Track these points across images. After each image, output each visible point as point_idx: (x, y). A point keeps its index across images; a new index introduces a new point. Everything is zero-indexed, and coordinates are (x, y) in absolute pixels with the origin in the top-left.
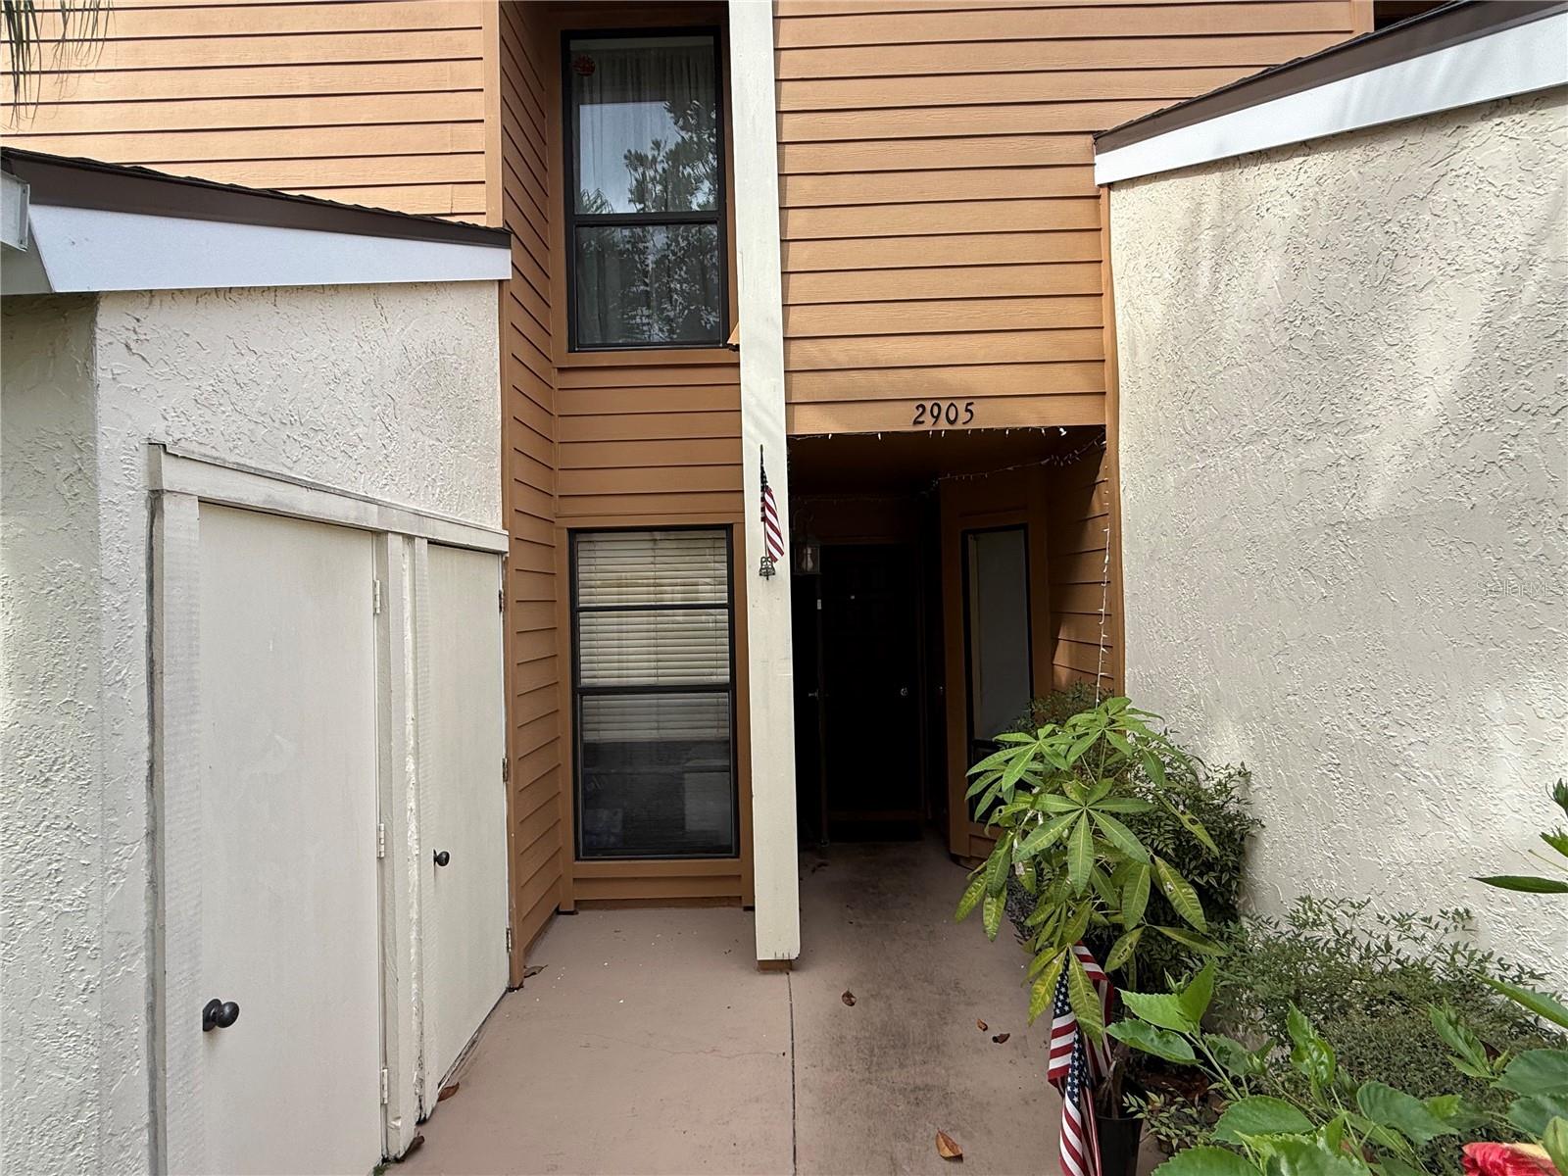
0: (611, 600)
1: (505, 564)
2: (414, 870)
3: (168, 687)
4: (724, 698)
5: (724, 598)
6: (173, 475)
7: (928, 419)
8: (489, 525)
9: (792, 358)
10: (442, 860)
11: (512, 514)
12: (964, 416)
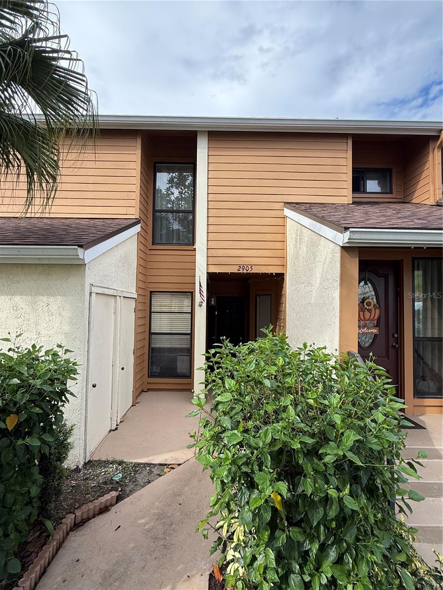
0: (159, 310)
1: (136, 301)
2: (118, 370)
3: (91, 326)
4: (189, 337)
5: (190, 311)
6: (94, 290)
7: (241, 269)
8: (133, 292)
9: (209, 253)
10: (123, 369)
11: (138, 288)
12: (250, 269)
